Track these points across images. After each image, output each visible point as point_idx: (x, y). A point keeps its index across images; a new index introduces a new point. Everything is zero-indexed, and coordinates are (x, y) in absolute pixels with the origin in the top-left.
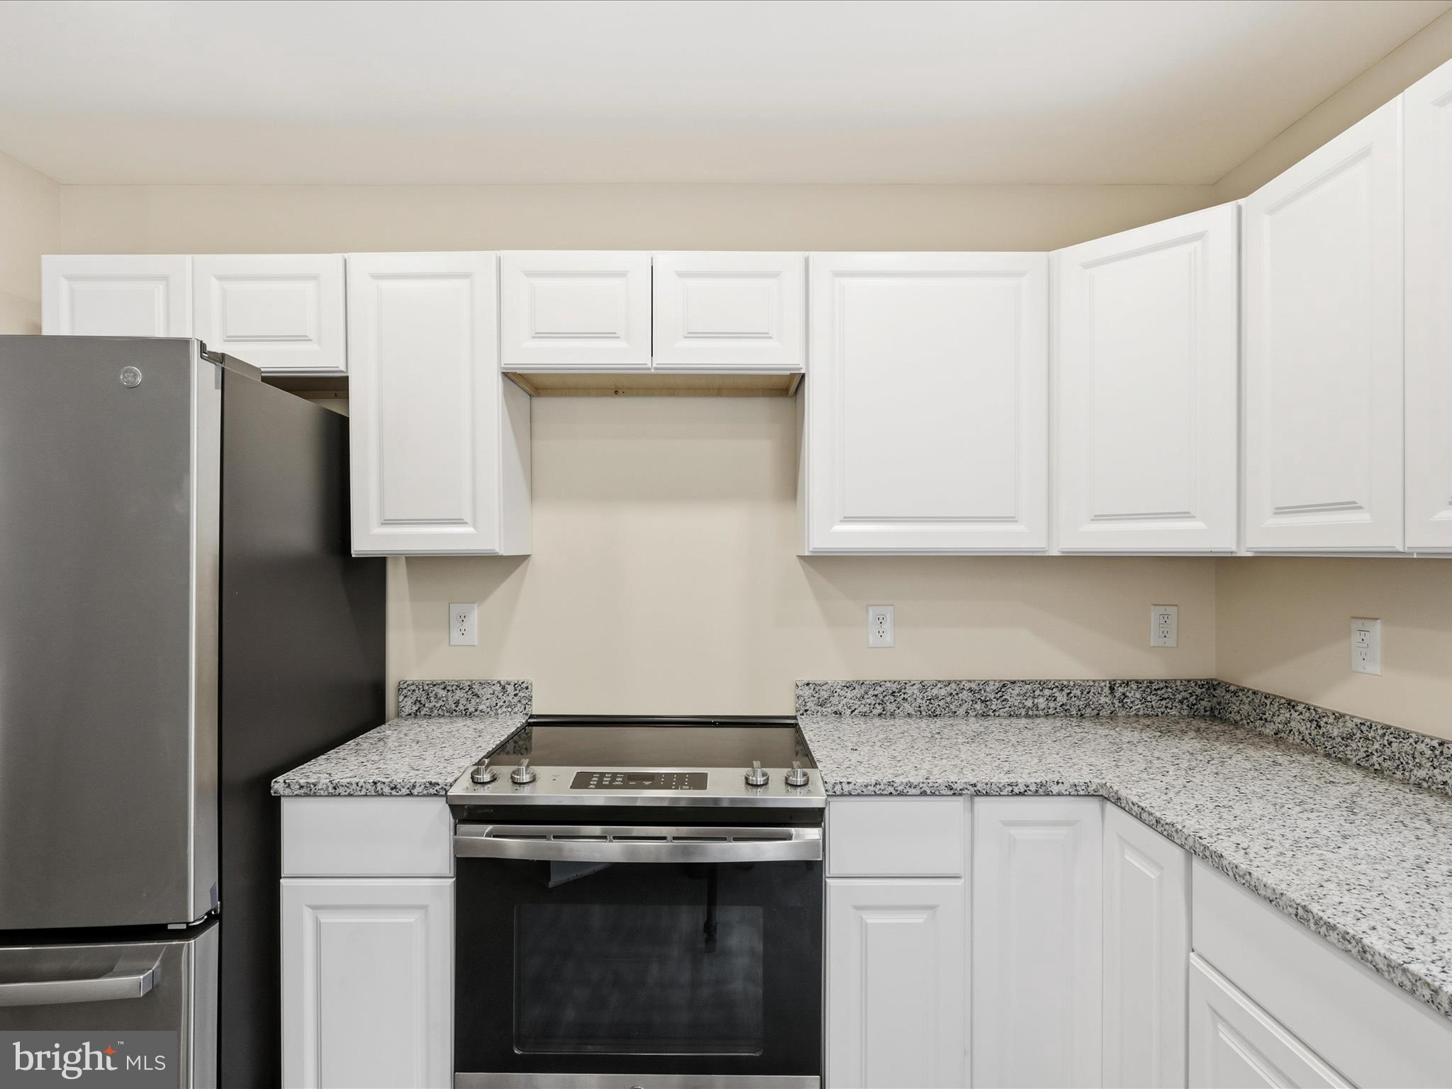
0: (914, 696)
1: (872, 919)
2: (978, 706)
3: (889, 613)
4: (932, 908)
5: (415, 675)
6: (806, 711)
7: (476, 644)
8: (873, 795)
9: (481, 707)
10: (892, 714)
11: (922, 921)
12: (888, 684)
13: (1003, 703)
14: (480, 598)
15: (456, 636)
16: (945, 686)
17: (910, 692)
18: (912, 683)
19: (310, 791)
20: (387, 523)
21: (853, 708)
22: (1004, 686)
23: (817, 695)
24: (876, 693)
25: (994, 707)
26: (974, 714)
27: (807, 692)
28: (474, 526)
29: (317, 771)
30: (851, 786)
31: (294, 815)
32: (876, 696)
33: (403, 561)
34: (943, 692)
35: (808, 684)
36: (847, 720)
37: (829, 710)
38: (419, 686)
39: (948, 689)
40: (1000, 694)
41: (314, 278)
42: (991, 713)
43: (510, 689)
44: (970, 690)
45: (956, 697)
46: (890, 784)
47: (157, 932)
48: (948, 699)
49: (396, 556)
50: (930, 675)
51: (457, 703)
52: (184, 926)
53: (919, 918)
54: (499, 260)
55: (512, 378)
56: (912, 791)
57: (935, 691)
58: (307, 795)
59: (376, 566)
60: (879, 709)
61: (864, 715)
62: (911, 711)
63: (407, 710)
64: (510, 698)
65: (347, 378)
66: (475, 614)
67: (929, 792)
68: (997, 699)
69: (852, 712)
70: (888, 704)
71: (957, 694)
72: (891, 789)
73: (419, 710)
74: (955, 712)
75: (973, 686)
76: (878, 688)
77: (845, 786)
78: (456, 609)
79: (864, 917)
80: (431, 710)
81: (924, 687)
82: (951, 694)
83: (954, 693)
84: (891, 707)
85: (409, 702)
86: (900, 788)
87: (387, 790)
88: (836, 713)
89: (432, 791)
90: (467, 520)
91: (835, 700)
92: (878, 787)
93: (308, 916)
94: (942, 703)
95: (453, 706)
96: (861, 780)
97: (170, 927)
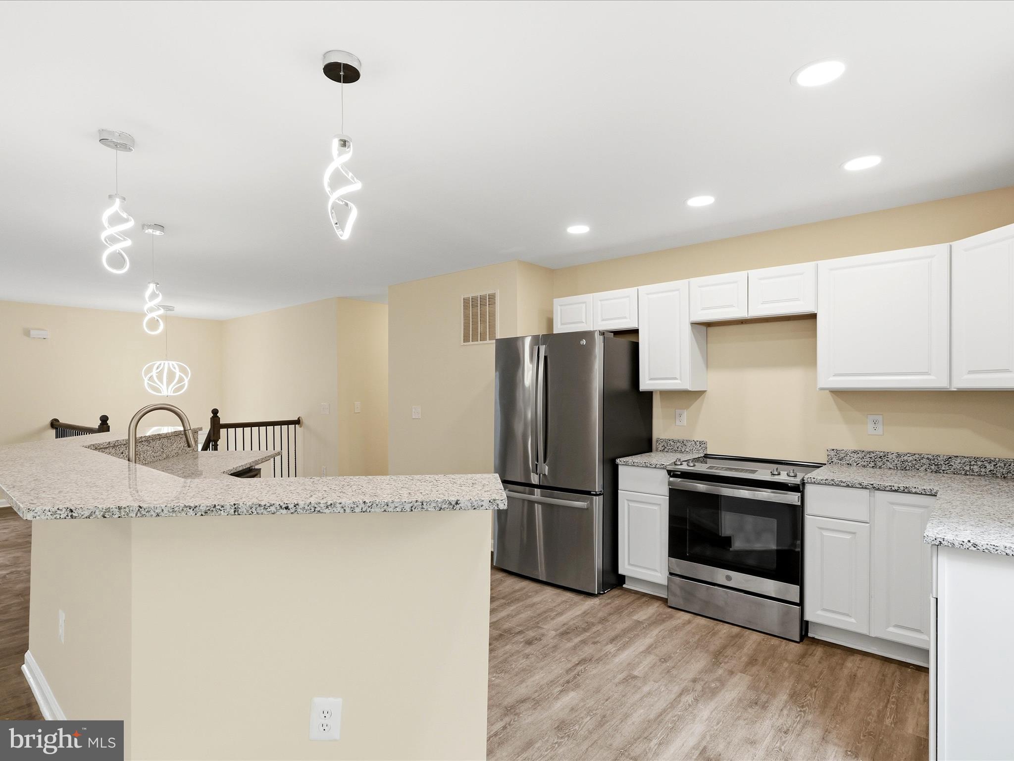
0: (893, 459)
1: (825, 533)
2: (933, 467)
3: (880, 418)
4: (854, 533)
5: (663, 437)
6: (832, 462)
7: (685, 425)
8: (824, 485)
9: (687, 450)
10: (880, 467)
11: (849, 538)
12: (878, 453)
13: (950, 467)
14: (687, 407)
15: (678, 423)
16: (912, 456)
17: (891, 458)
18: (892, 453)
19: (626, 464)
20: (651, 379)
21: (857, 463)
22: (950, 458)
23: (838, 455)
24: (870, 456)
25: (943, 469)
26: (931, 471)
27: (833, 453)
28: (681, 380)
29: (629, 459)
30: (815, 479)
31: (621, 469)
32: (871, 458)
33: (659, 393)
34: (911, 458)
35: (833, 450)
36: (854, 468)
37: (845, 463)
38: (664, 440)
39: (914, 457)
40: (947, 462)
41: (628, 297)
42: (941, 471)
43: (698, 443)
44: (928, 458)
45: (919, 461)
46: (832, 480)
47: (588, 493)
48: (914, 462)
49: (656, 391)
50: (902, 450)
51: (678, 448)
52: (595, 493)
53: (848, 537)
54: (689, 282)
55: (695, 324)
56: (843, 484)
57: (906, 458)
58: (626, 465)
59: (649, 395)
60: (872, 464)
61: (864, 466)
62: (891, 467)
63: (660, 449)
64: (698, 447)
65: (638, 330)
66: (685, 414)
67: (850, 485)
68: (946, 465)
69: (857, 464)
70: (877, 462)
71: (920, 460)
72: (833, 483)
73: (664, 449)
74: (918, 469)
75: (930, 457)
76: (872, 454)
77: (812, 479)
78: (678, 411)
79: (822, 532)
80: (668, 449)
81: (899, 455)
82: (916, 460)
83: (918, 459)
84: (880, 464)
85: (660, 446)
86: (837, 482)
87: (649, 465)
88: (848, 464)
89: (662, 467)
90: (678, 377)
91: (848, 458)
92: (827, 481)
93: (626, 502)
94: (910, 464)
95: (677, 449)
96: (819, 478)
97: (592, 493)
